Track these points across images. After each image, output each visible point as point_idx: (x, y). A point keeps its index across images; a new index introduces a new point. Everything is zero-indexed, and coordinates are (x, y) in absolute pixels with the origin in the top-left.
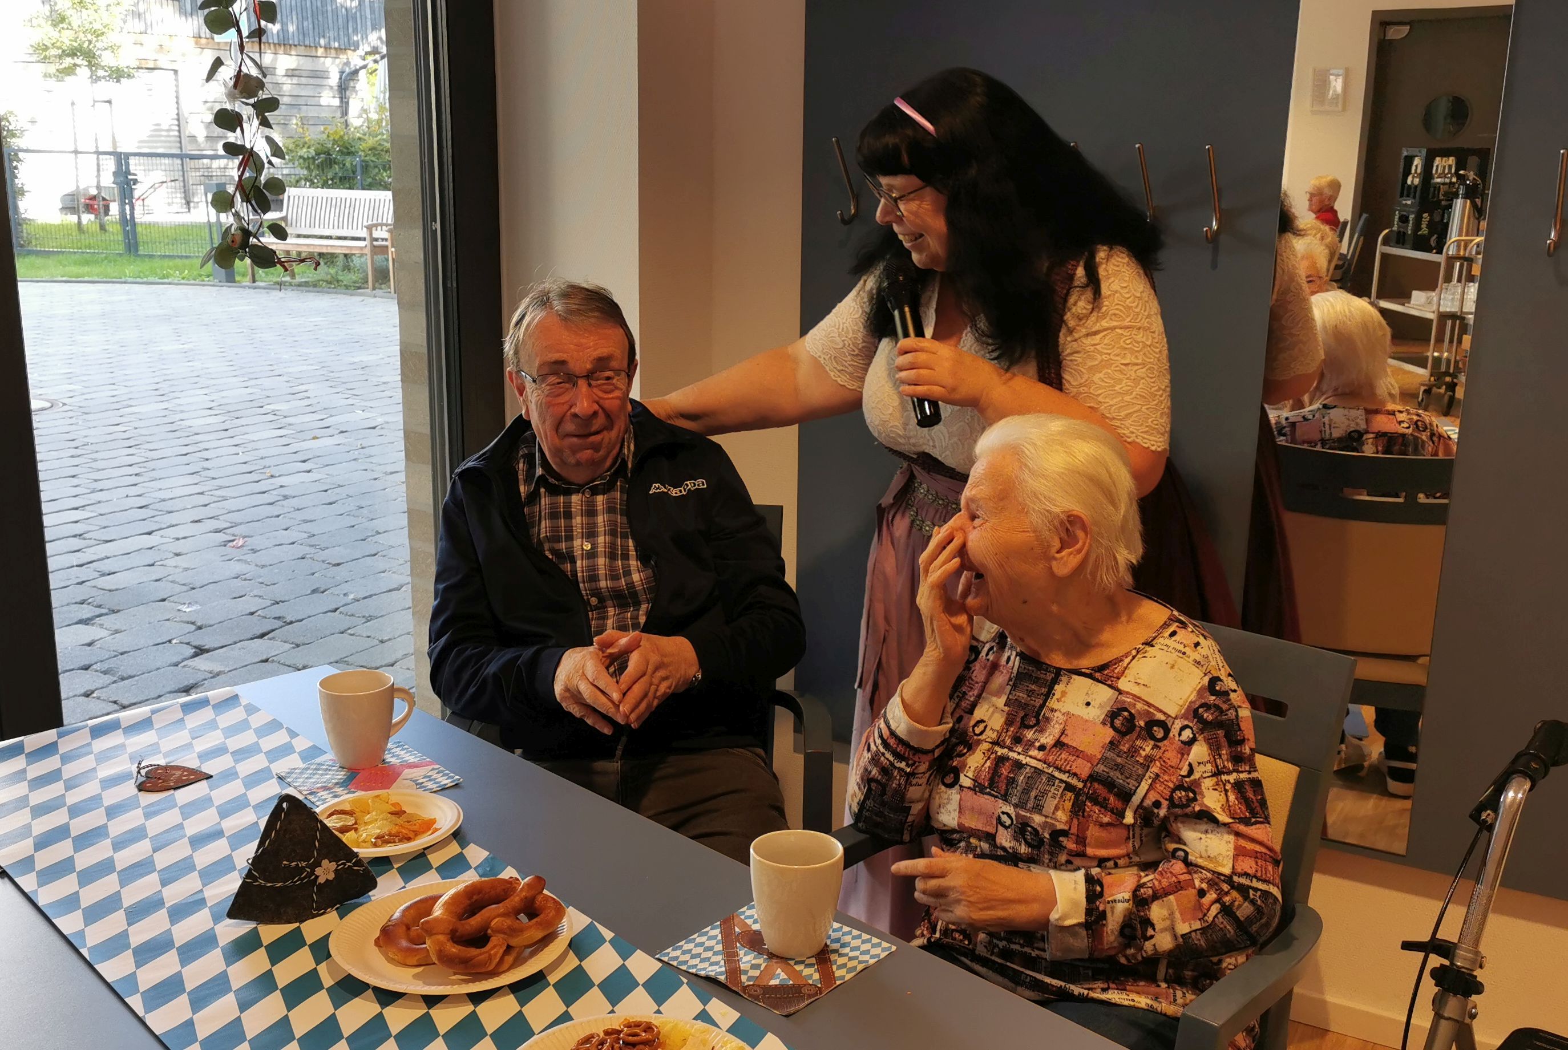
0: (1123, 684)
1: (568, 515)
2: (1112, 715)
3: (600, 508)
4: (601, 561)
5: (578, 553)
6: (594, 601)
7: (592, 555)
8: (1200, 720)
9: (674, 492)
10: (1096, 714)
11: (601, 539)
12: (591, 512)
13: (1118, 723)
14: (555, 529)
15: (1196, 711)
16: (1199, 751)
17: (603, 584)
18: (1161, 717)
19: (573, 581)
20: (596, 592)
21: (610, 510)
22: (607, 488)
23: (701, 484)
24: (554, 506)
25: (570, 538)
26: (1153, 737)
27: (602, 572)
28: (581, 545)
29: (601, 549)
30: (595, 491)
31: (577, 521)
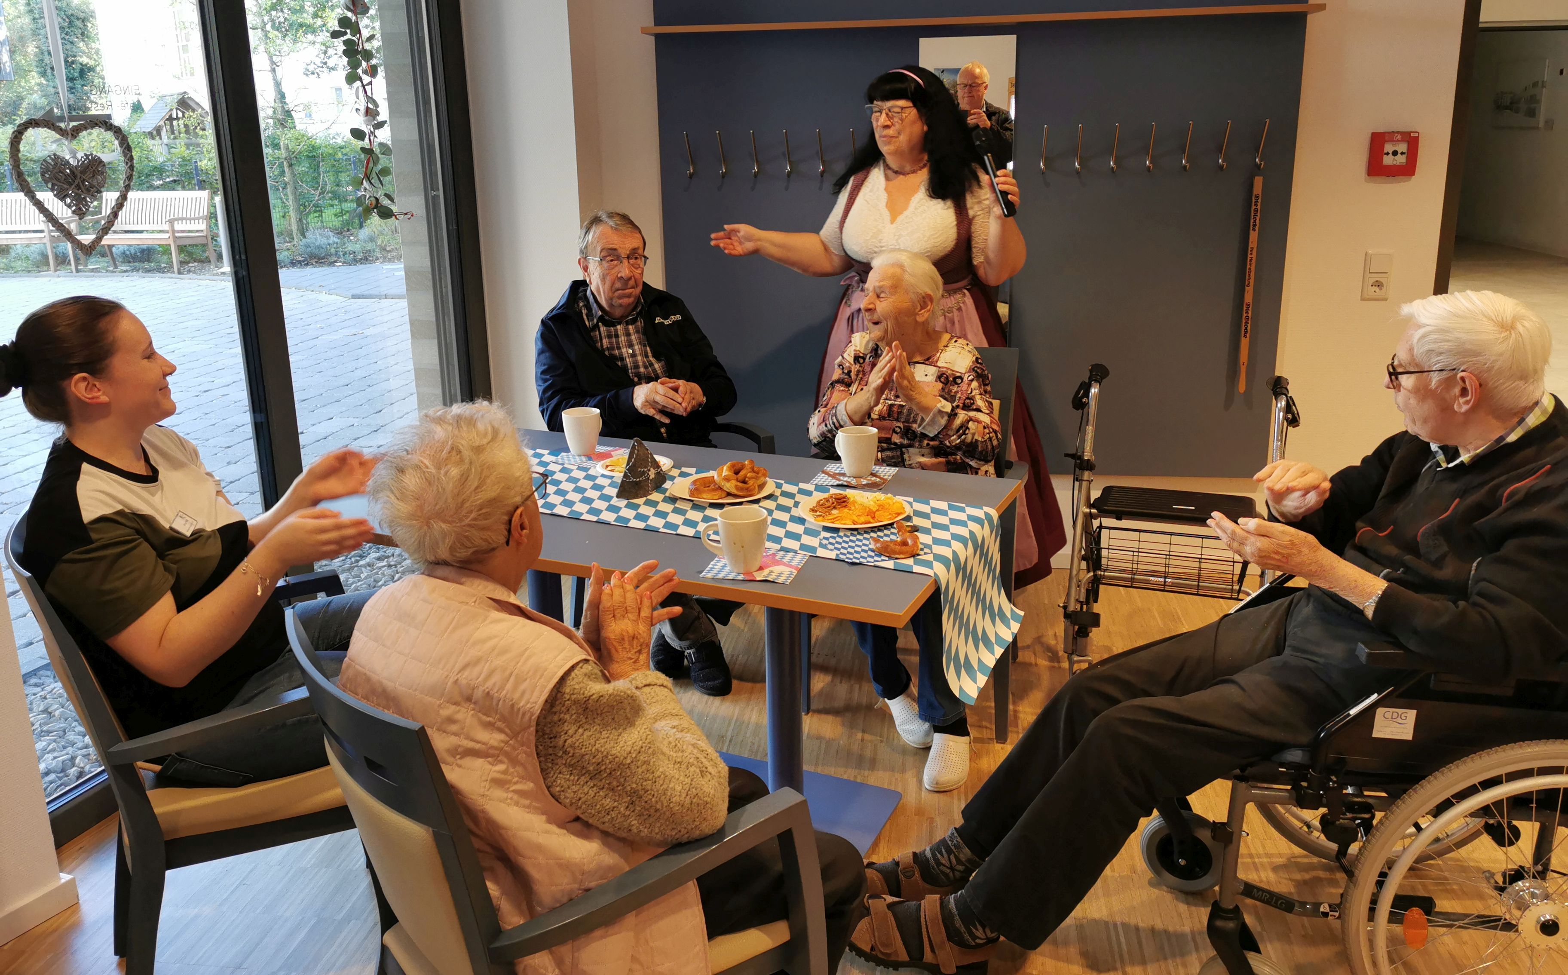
0: (939, 364)
1: (617, 336)
2: (939, 378)
3: (631, 331)
4: (639, 358)
5: (625, 355)
6: (636, 379)
7: (633, 355)
8: (976, 372)
9: (666, 322)
10: (931, 378)
11: (636, 347)
12: (628, 334)
13: (942, 380)
14: (611, 343)
15: (973, 369)
16: (975, 384)
17: (642, 370)
18: (958, 374)
19: (625, 369)
20: (638, 375)
21: (637, 332)
22: (634, 321)
23: (678, 317)
24: (609, 332)
25: (619, 348)
26: (957, 384)
27: (641, 364)
28: (626, 351)
29: (638, 352)
30: (627, 323)
31: (622, 339)
